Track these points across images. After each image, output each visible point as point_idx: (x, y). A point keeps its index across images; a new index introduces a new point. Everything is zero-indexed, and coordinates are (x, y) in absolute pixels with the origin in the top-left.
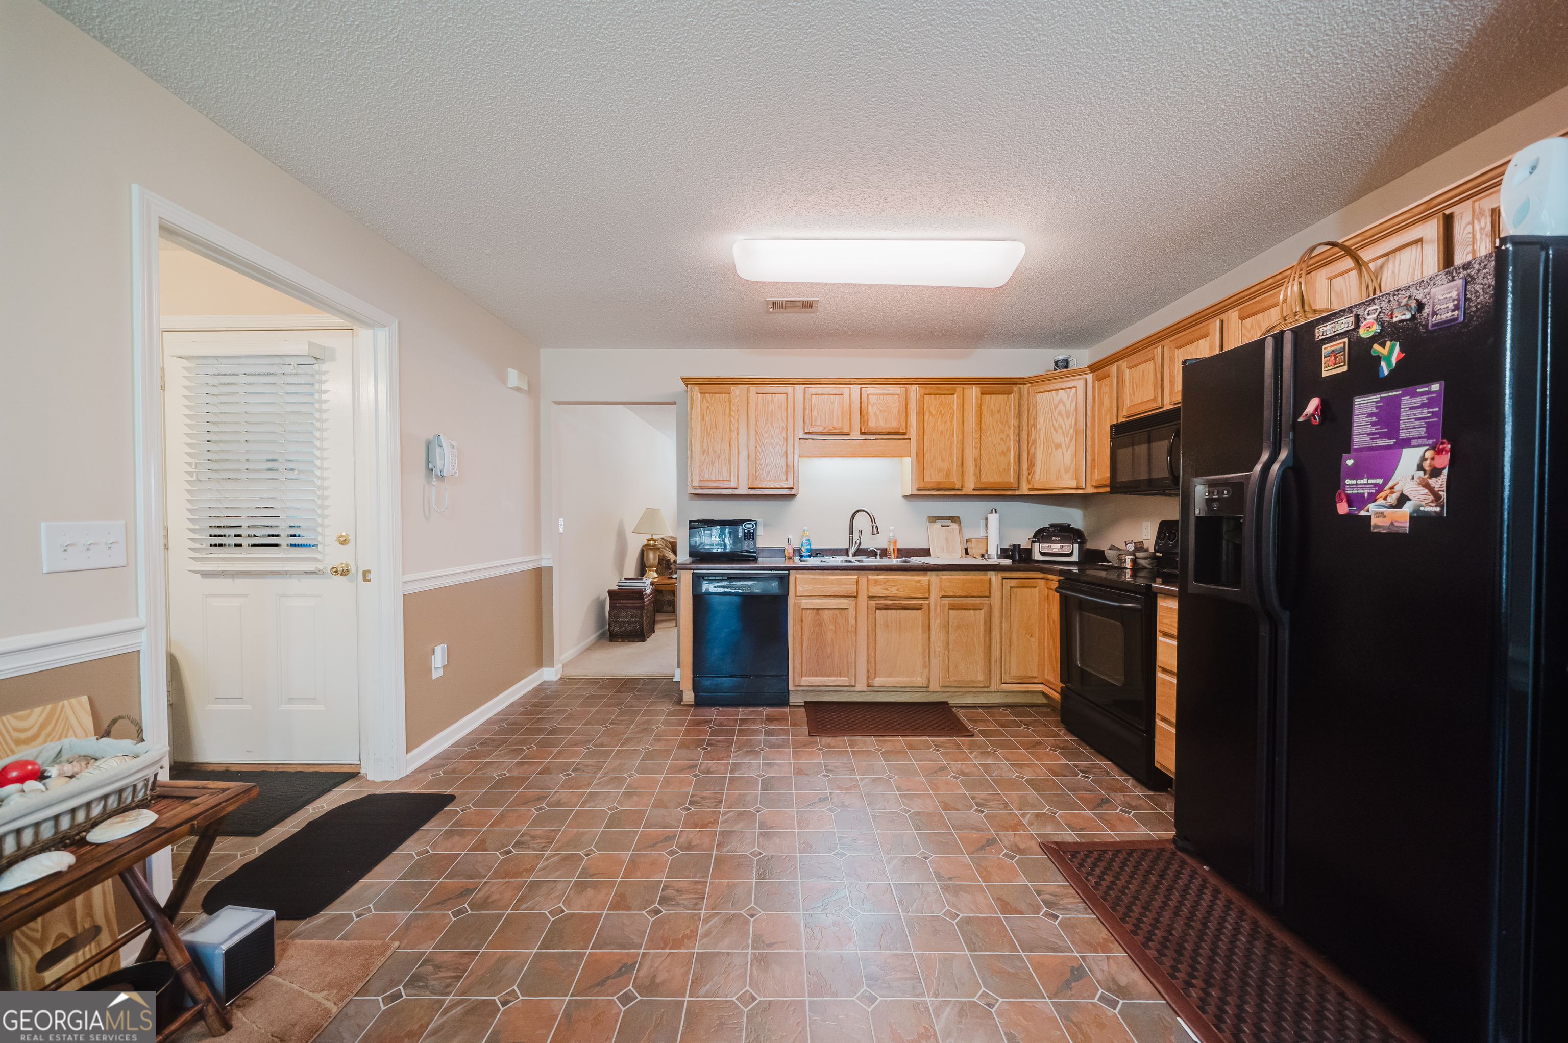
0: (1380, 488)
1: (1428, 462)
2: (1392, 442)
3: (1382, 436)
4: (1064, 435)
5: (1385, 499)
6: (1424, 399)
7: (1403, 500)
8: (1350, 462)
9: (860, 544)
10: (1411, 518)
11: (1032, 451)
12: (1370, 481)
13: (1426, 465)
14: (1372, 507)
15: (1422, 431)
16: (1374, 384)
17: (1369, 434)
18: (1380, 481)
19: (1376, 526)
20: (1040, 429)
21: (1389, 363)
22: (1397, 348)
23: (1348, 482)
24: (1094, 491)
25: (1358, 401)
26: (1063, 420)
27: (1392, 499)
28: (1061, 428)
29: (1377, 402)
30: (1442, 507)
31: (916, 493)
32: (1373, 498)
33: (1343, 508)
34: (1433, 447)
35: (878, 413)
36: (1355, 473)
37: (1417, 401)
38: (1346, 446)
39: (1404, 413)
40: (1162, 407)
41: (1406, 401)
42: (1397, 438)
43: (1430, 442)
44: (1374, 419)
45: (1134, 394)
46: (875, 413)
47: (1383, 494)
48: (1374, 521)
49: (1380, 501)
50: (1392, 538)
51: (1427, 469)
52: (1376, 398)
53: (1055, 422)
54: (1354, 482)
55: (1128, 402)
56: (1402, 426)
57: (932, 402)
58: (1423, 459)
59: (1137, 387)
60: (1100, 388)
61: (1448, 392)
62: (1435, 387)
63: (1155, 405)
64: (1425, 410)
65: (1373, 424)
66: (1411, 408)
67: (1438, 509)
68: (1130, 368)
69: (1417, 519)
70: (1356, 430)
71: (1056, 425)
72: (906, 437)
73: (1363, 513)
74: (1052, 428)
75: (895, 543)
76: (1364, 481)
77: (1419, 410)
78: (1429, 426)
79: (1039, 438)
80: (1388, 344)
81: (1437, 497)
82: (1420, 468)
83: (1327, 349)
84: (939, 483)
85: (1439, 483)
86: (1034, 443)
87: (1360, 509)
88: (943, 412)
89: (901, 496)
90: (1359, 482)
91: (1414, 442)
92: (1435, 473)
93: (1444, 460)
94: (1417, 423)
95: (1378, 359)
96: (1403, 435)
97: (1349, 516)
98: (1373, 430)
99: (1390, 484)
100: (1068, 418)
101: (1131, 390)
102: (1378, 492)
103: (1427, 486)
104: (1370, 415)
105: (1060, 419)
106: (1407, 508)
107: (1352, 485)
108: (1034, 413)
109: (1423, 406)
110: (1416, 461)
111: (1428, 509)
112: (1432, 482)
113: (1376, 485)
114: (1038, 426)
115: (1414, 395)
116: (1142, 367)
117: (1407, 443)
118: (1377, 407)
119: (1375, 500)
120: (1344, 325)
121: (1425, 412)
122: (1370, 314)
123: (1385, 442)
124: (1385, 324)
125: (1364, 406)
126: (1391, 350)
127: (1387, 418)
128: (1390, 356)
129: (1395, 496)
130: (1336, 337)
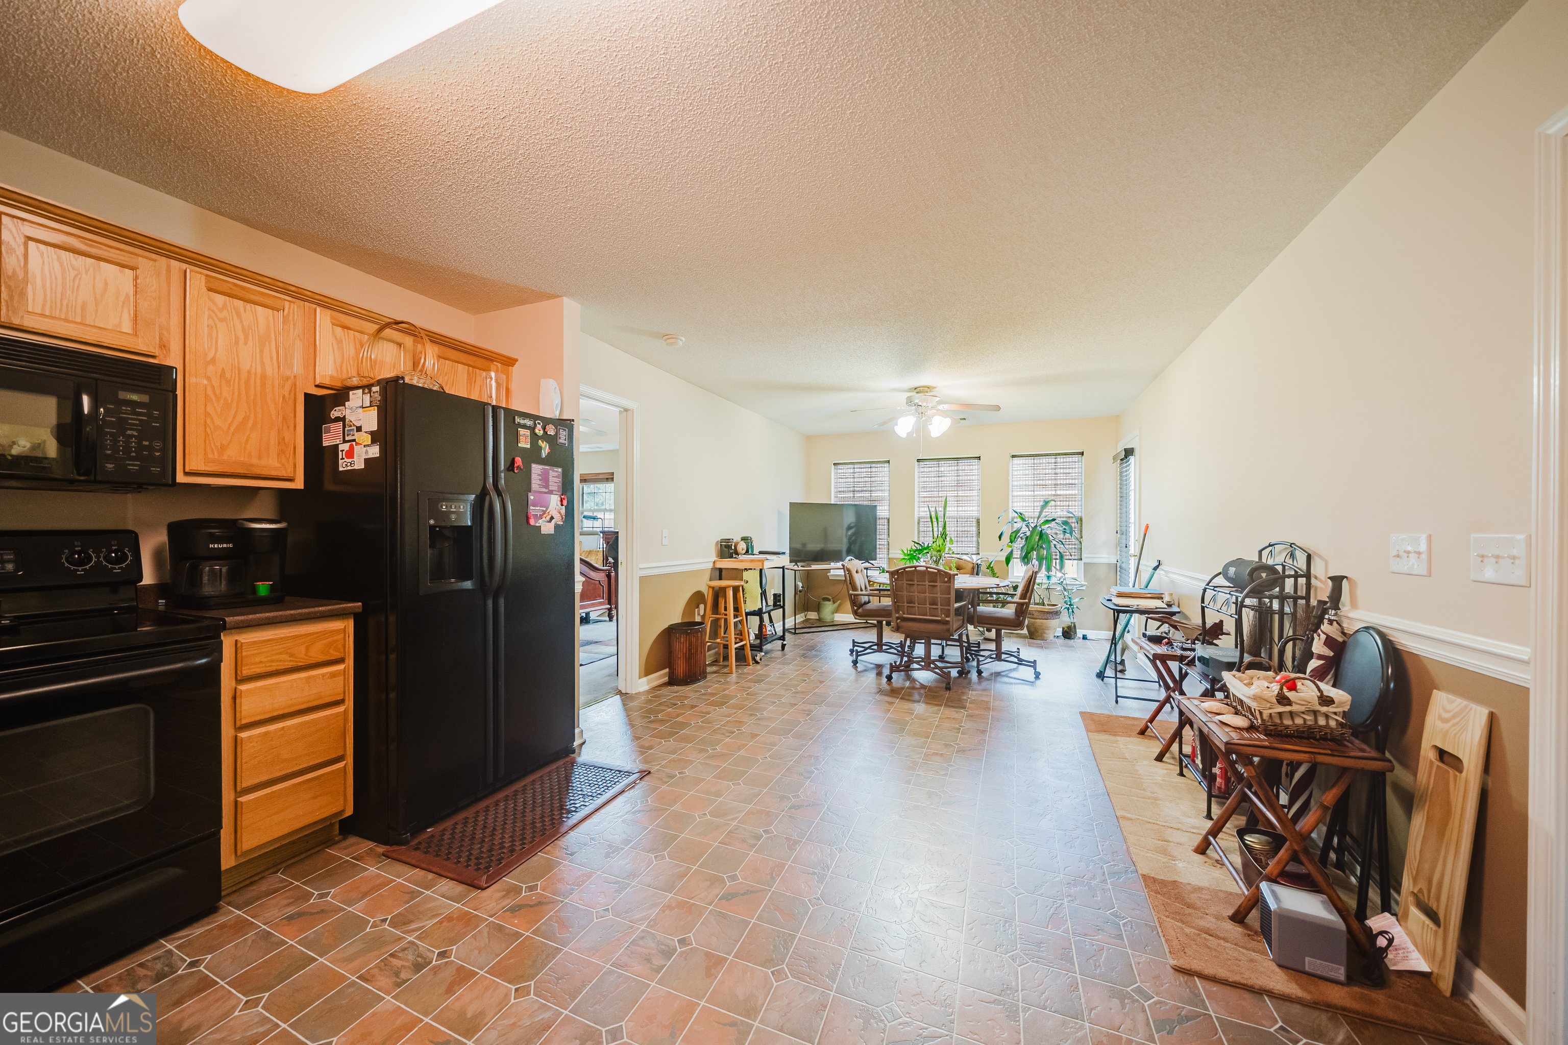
0: (544, 512)
2: (547, 490)
3: (544, 487)
7: (552, 518)
8: (532, 498)
10: (554, 527)
15: (556, 490)
16: (541, 461)
17: (538, 484)
18: (544, 509)
21: (545, 451)
23: (531, 508)
25: (534, 466)
27: (548, 518)
29: (541, 469)
30: (562, 521)
33: (532, 522)
34: (559, 496)
36: (536, 504)
38: (529, 489)
39: (551, 479)
41: (550, 473)
42: (549, 489)
43: (559, 493)
44: (540, 477)
48: (542, 529)
49: (544, 519)
50: (549, 536)
51: (559, 505)
52: (541, 467)
54: (536, 508)
56: (550, 483)
58: (558, 500)
61: (564, 474)
62: (560, 470)
65: (540, 480)
66: (552, 476)
69: (556, 527)
70: (533, 481)
73: (537, 525)
76: (538, 508)
77: (555, 479)
78: (558, 487)
80: (544, 442)
81: (561, 518)
82: (557, 504)
83: (521, 432)
85: (563, 511)
91: (554, 492)
93: (564, 503)
94: (555, 484)
95: (541, 448)
96: (551, 488)
98: (540, 483)
99: (548, 511)
102: (544, 514)
103: (559, 513)
104: (539, 475)
106: (554, 522)
107: (533, 510)
109: (556, 477)
110: (556, 501)
111: (559, 522)
112: (561, 511)
115: (554, 471)
117: (551, 492)
118: (540, 472)
120: (529, 423)
121: (557, 480)
122: (539, 424)
123: (544, 490)
124: (545, 433)
125: (536, 469)
126: (546, 446)
127: (545, 478)
128: (545, 448)
129: (549, 516)
130: (524, 427)
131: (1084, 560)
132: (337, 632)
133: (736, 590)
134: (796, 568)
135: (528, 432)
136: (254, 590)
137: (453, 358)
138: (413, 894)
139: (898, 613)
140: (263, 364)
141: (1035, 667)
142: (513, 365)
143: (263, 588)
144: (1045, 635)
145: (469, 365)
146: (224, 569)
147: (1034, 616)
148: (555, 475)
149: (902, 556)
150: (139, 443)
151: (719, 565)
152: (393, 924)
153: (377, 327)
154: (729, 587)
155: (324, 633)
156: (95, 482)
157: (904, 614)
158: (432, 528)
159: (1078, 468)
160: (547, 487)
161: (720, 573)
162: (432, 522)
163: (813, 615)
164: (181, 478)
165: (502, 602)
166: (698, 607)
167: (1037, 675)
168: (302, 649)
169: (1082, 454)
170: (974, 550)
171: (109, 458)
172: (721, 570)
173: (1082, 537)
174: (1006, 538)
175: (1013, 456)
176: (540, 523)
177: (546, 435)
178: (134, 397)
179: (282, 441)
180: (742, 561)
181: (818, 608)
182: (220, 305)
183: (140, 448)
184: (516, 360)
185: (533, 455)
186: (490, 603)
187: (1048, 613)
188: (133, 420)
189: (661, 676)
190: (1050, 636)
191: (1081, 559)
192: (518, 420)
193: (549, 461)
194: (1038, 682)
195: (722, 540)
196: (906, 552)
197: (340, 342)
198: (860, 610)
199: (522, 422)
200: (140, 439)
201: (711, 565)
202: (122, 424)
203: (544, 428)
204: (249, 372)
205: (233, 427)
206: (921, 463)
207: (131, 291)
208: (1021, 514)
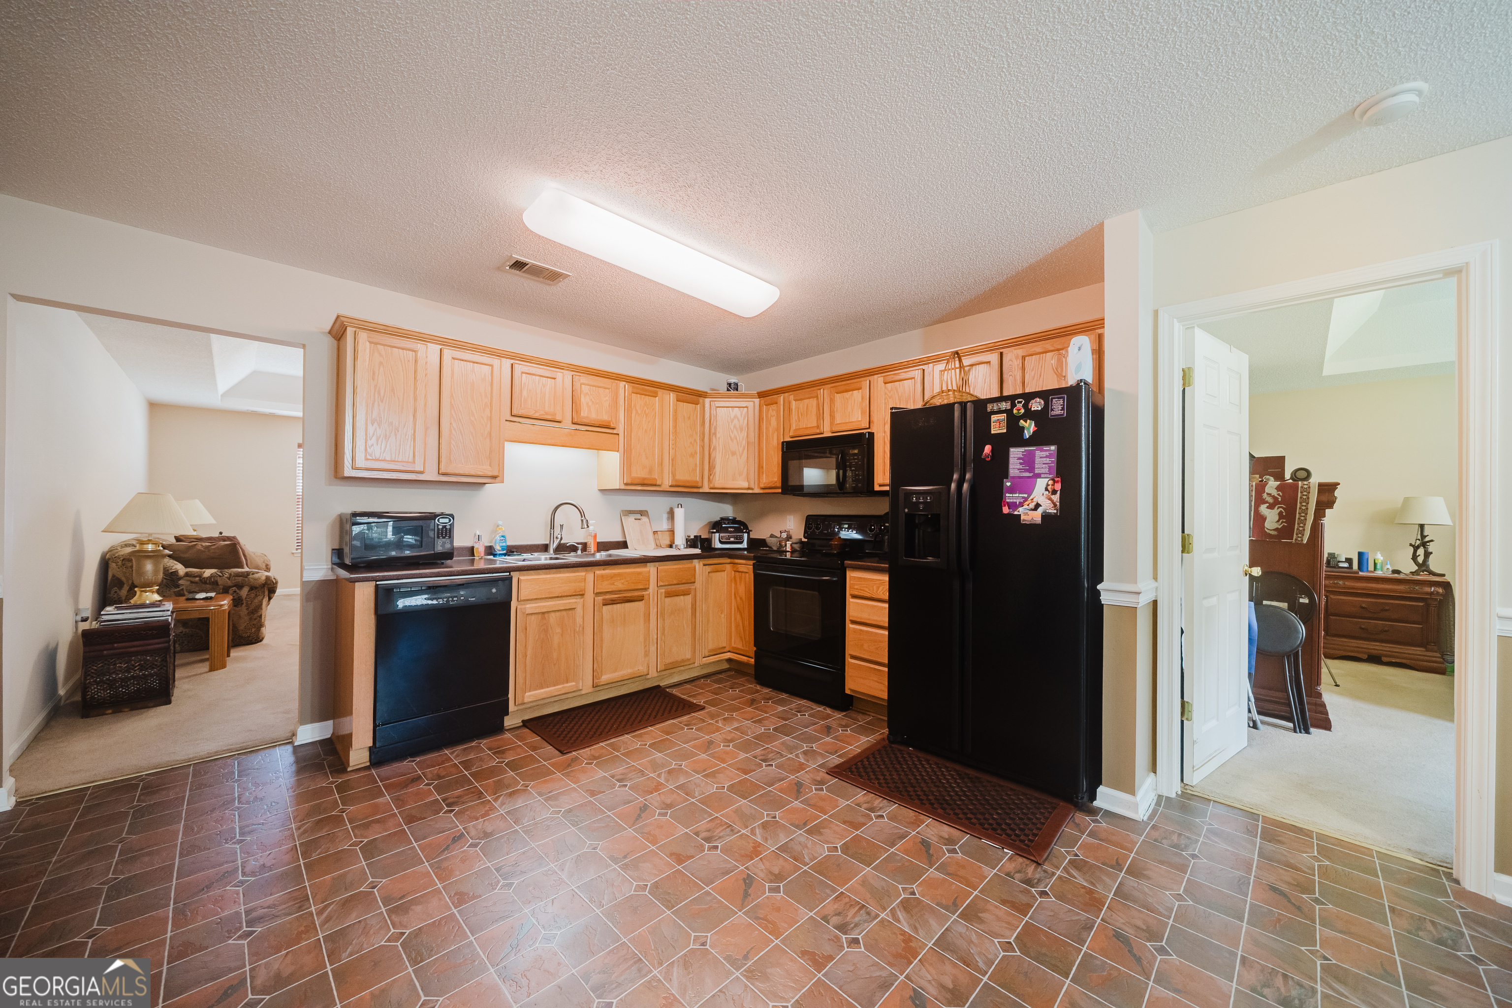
0: (1026, 499)
1: (1050, 486)
2: (1031, 475)
3: (1026, 471)
4: (738, 445)
5: (1028, 505)
6: (1047, 453)
7: (1038, 506)
8: (1008, 484)
9: (561, 539)
10: (1042, 516)
11: (713, 455)
12: (1020, 495)
13: (1049, 488)
14: (1021, 509)
15: (1047, 470)
16: (1020, 442)
17: (1019, 469)
18: (1026, 496)
19: (1024, 520)
20: (719, 438)
21: (1029, 432)
22: (1033, 424)
23: (1007, 495)
24: (762, 491)
25: (1012, 450)
26: (738, 433)
27: (1032, 506)
28: (736, 438)
29: (1023, 452)
30: (1057, 510)
31: (623, 487)
32: (1021, 505)
33: (1006, 510)
34: (1053, 479)
35: (590, 404)
36: (1012, 490)
37: (1044, 454)
38: (1005, 474)
39: (1037, 460)
40: (824, 433)
41: (1038, 453)
42: (1034, 473)
43: (1051, 476)
44: (1021, 461)
45: (799, 421)
46: (587, 404)
47: (1027, 503)
48: (1022, 517)
49: (1026, 507)
50: (1032, 526)
51: (1050, 490)
52: (1022, 449)
53: (731, 434)
54: (1011, 495)
55: (794, 426)
56: (1036, 466)
57: (639, 401)
58: (1048, 485)
59: (802, 415)
60: (768, 411)
61: (1059, 452)
62: (1053, 448)
63: (818, 431)
64: (1048, 459)
65: (1021, 464)
66: (1041, 457)
67: (1055, 511)
68: (795, 400)
69: (1045, 516)
70: (1011, 466)
71: (732, 436)
72: (615, 431)
73: (1016, 513)
74: (729, 438)
75: (595, 536)
76: (1017, 495)
77: (1045, 459)
78: (1050, 468)
79: (719, 445)
80: (1028, 421)
81: (1055, 505)
82: (1046, 489)
83: (994, 418)
84: (644, 479)
85: (1056, 498)
86: (715, 449)
87: (1014, 510)
88: (647, 412)
89: (596, 488)
90: (1014, 495)
91: (1042, 476)
92: (1054, 492)
93: (1058, 487)
94: (1044, 466)
95: (1023, 428)
96: (1036, 472)
97: (1009, 514)
98: (1021, 467)
99: (1031, 497)
101: (796, 417)
102: (1025, 501)
103: (1050, 499)
104: (1019, 459)
105: (735, 432)
106: (1040, 510)
107: (1009, 497)
108: (715, 424)
109: (1047, 457)
110: (1045, 486)
111: (1050, 511)
112: (1053, 497)
113: (1023, 498)
114: (718, 435)
115: (1042, 450)
116: (806, 401)
117: (1039, 476)
118: (1023, 455)
119: (1023, 506)
121: (1048, 460)
122: (1020, 402)
123: (1027, 474)
124: (1028, 411)
125: (1016, 453)
126: (1030, 425)
127: (1028, 462)
128: (1029, 427)
129: (1034, 504)
130: (1000, 412)
135: (1003, 416)
155: (885, 583)
156: (844, 493)
160: (1032, 470)
162: (907, 510)
164: (876, 489)
168: (880, 588)
176: (1021, 511)
177: (1028, 414)
178: (854, 451)
185: (1014, 436)
188: (854, 462)
193: (1037, 440)
200: (855, 471)
203: (1025, 406)
207: (860, 400)
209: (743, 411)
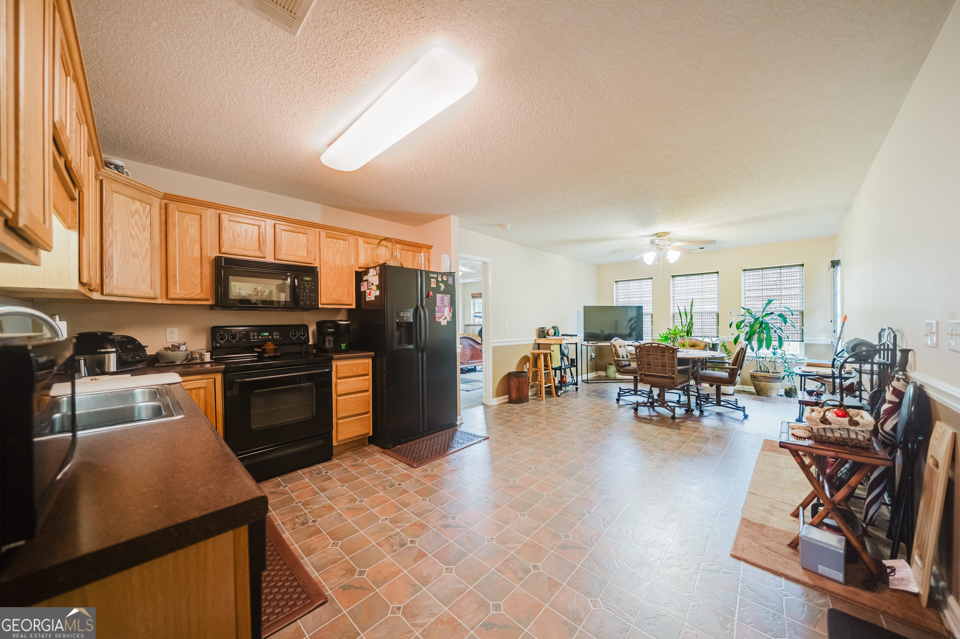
0: (442, 315)
2: (443, 306)
4: (140, 246)
7: (446, 318)
8: (437, 309)
10: (447, 322)
15: (447, 304)
16: (440, 292)
17: (440, 303)
20: (118, 232)
24: (169, 302)
25: (438, 295)
26: (140, 231)
27: (444, 318)
28: (138, 238)
29: (441, 296)
30: (451, 320)
32: (441, 317)
33: (437, 320)
34: (449, 308)
36: (438, 311)
38: (436, 304)
39: (445, 300)
40: (265, 258)
41: (444, 297)
45: (236, 241)
48: (442, 323)
50: (445, 326)
53: (132, 230)
59: (238, 236)
62: (449, 296)
65: (440, 301)
70: (437, 302)
71: (134, 234)
73: (439, 321)
74: (129, 235)
76: (440, 314)
79: (117, 240)
80: (442, 284)
81: (450, 318)
83: (432, 280)
85: (451, 315)
86: (111, 244)
91: (447, 306)
94: (446, 302)
95: (440, 286)
96: (445, 304)
99: (444, 315)
100: (144, 230)
101: (231, 236)
103: (449, 315)
104: (440, 299)
105: (136, 229)
106: (446, 320)
107: (437, 314)
110: (447, 310)
111: (449, 320)
114: (115, 228)
115: (446, 296)
117: (445, 306)
120: (435, 276)
121: (448, 300)
122: (440, 276)
124: (442, 280)
125: (439, 296)
127: (442, 300)
128: (442, 287)
130: (433, 278)
131: (805, 342)
132: (366, 363)
133: (546, 355)
134: (588, 344)
135: (435, 280)
136: (341, 347)
137: (407, 249)
138: (391, 466)
139: (641, 371)
140: (342, 261)
141: (744, 411)
142: (431, 248)
143: (343, 346)
144: (769, 393)
145: (413, 251)
146: (332, 339)
147: (760, 380)
148: (447, 298)
149: (660, 338)
150: (309, 294)
151: (538, 342)
152: (384, 472)
153: (379, 241)
154: (542, 353)
155: (362, 364)
156: (299, 308)
157: (645, 372)
158: (398, 323)
159: (800, 275)
160: (443, 304)
161: (539, 346)
162: (397, 320)
163: (602, 373)
164: (320, 306)
165: (425, 354)
166: (525, 364)
167: (746, 417)
168: (356, 369)
169: (803, 265)
170: (715, 334)
171: (302, 300)
172: (539, 344)
173: (803, 325)
174: (734, 326)
175: (744, 270)
176: (441, 320)
177: (443, 281)
178: (308, 279)
179: (348, 290)
180: (550, 340)
181: (605, 369)
182: (330, 242)
183: (310, 296)
184: (432, 246)
185: (437, 290)
186: (420, 355)
187: (770, 378)
188: (308, 286)
189: (505, 398)
190: (774, 395)
191: (803, 341)
192: (430, 275)
193: (444, 292)
194: (745, 421)
195: (540, 328)
196: (662, 335)
197: (366, 249)
198: (622, 369)
199: (432, 276)
200: (309, 293)
201: (533, 342)
202: (305, 289)
203: (442, 278)
204: (338, 265)
205: (334, 286)
206: (675, 278)
207: (306, 242)
208: (748, 310)
209: (146, 207)
